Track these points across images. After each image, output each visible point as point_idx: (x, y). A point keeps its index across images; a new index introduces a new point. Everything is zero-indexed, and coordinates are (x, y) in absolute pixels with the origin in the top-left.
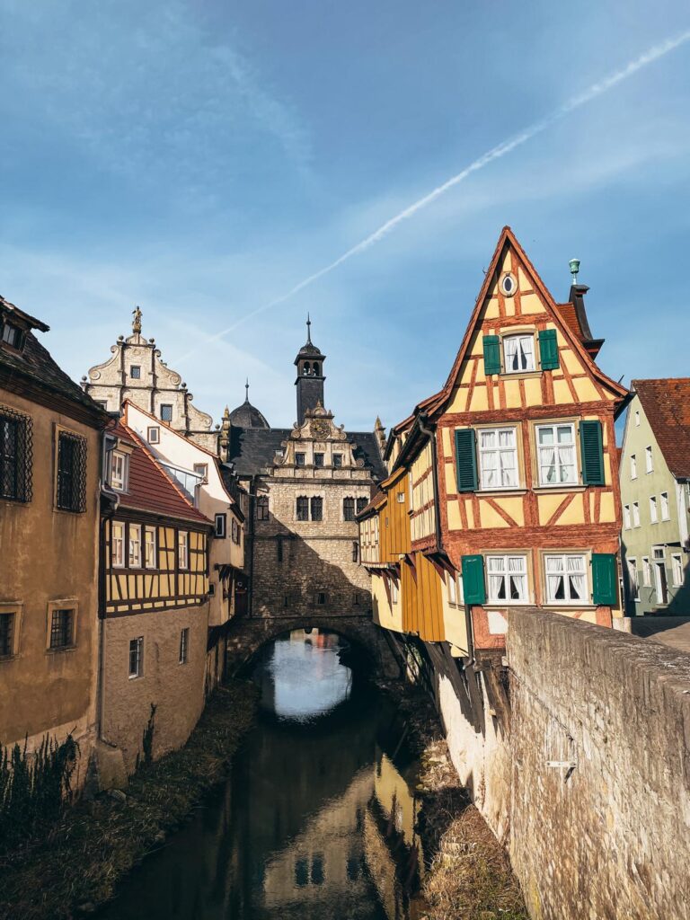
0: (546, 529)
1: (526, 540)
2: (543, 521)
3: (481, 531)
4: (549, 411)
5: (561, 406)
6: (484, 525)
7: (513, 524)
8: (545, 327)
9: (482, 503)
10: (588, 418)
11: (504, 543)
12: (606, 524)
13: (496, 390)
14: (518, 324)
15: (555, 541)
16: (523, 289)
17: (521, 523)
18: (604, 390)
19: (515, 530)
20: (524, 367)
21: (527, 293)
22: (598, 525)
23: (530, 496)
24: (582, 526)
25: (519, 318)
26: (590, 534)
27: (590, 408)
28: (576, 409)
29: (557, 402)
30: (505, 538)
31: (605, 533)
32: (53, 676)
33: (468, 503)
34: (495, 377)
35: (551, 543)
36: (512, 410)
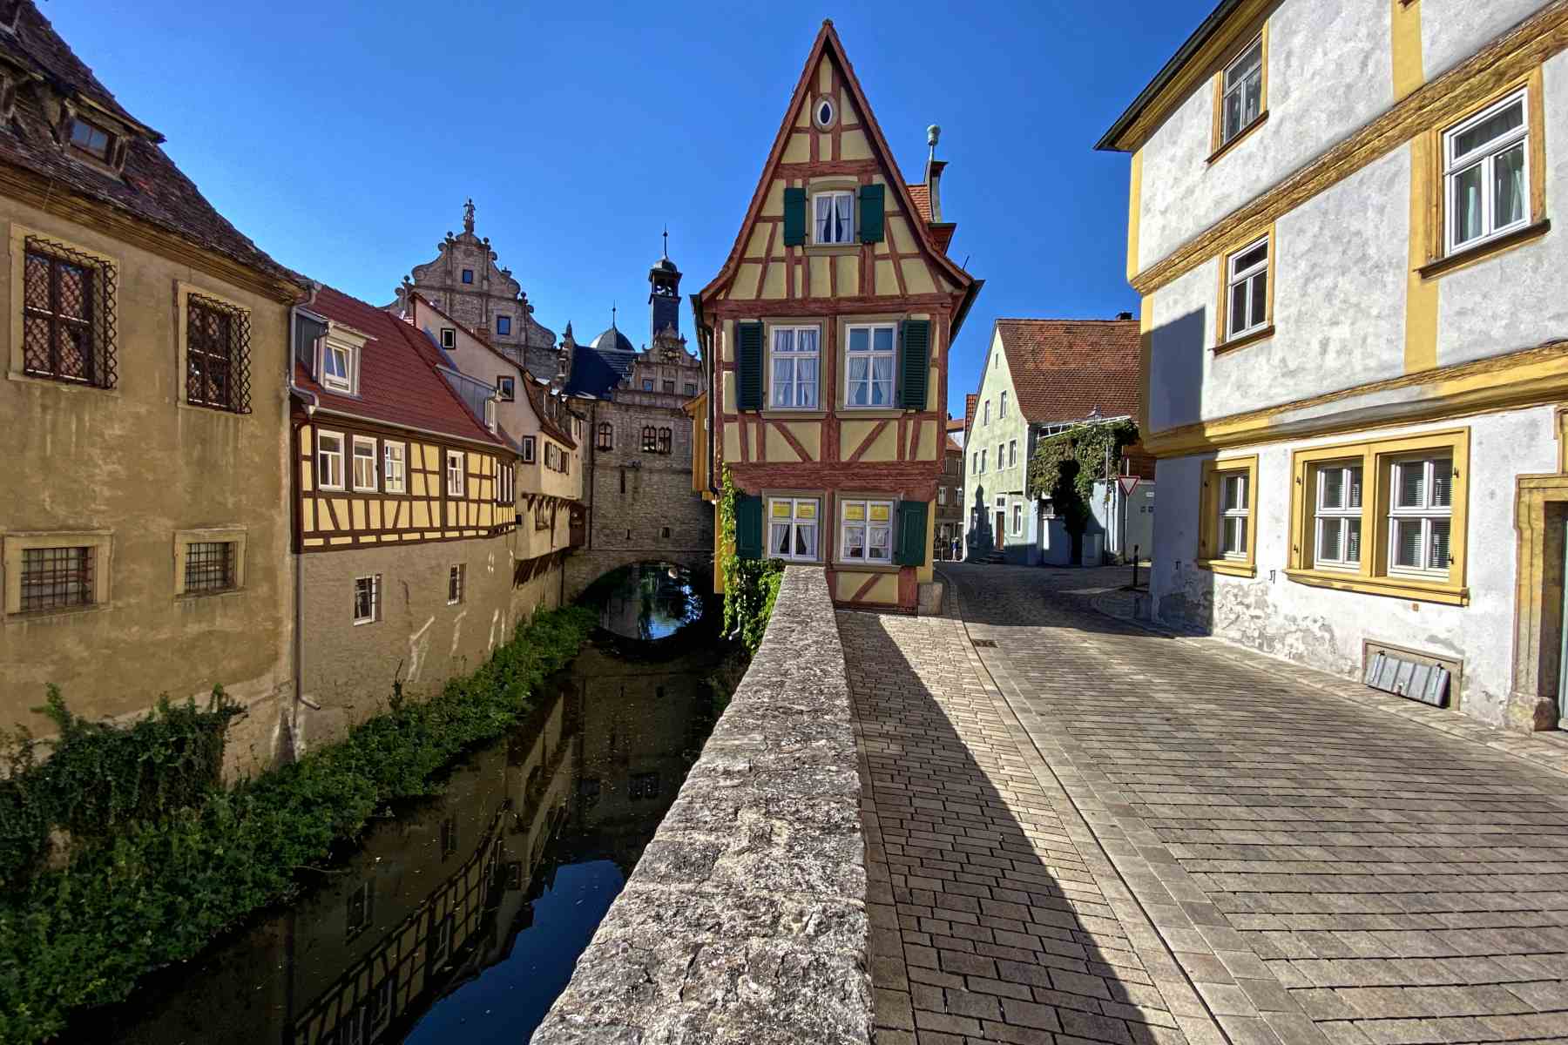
0: (848, 465)
1: (821, 479)
2: (845, 456)
3: (764, 465)
4: (868, 304)
5: (883, 298)
6: (770, 458)
7: (806, 457)
8: (870, 179)
9: (770, 427)
10: (916, 317)
11: (792, 482)
12: (925, 463)
13: (799, 270)
14: (835, 174)
15: (857, 483)
16: (844, 122)
17: (818, 459)
18: (941, 278)
19: (808, 465)
20: (838, 239)
21: (850, 128)
22: (913, 463)
23: (832, 423)
24: (892, 464)
25: (837, 167)
26: (902, 475)
27: (921, 303)
28: (902, 303)
29: (878, 293)
30: (793, 475)
31: (921, 474)
32: (193, 629)
33: (753, 428)
34: (798, 251)
35: (851, 484)
36: (816, 300)
